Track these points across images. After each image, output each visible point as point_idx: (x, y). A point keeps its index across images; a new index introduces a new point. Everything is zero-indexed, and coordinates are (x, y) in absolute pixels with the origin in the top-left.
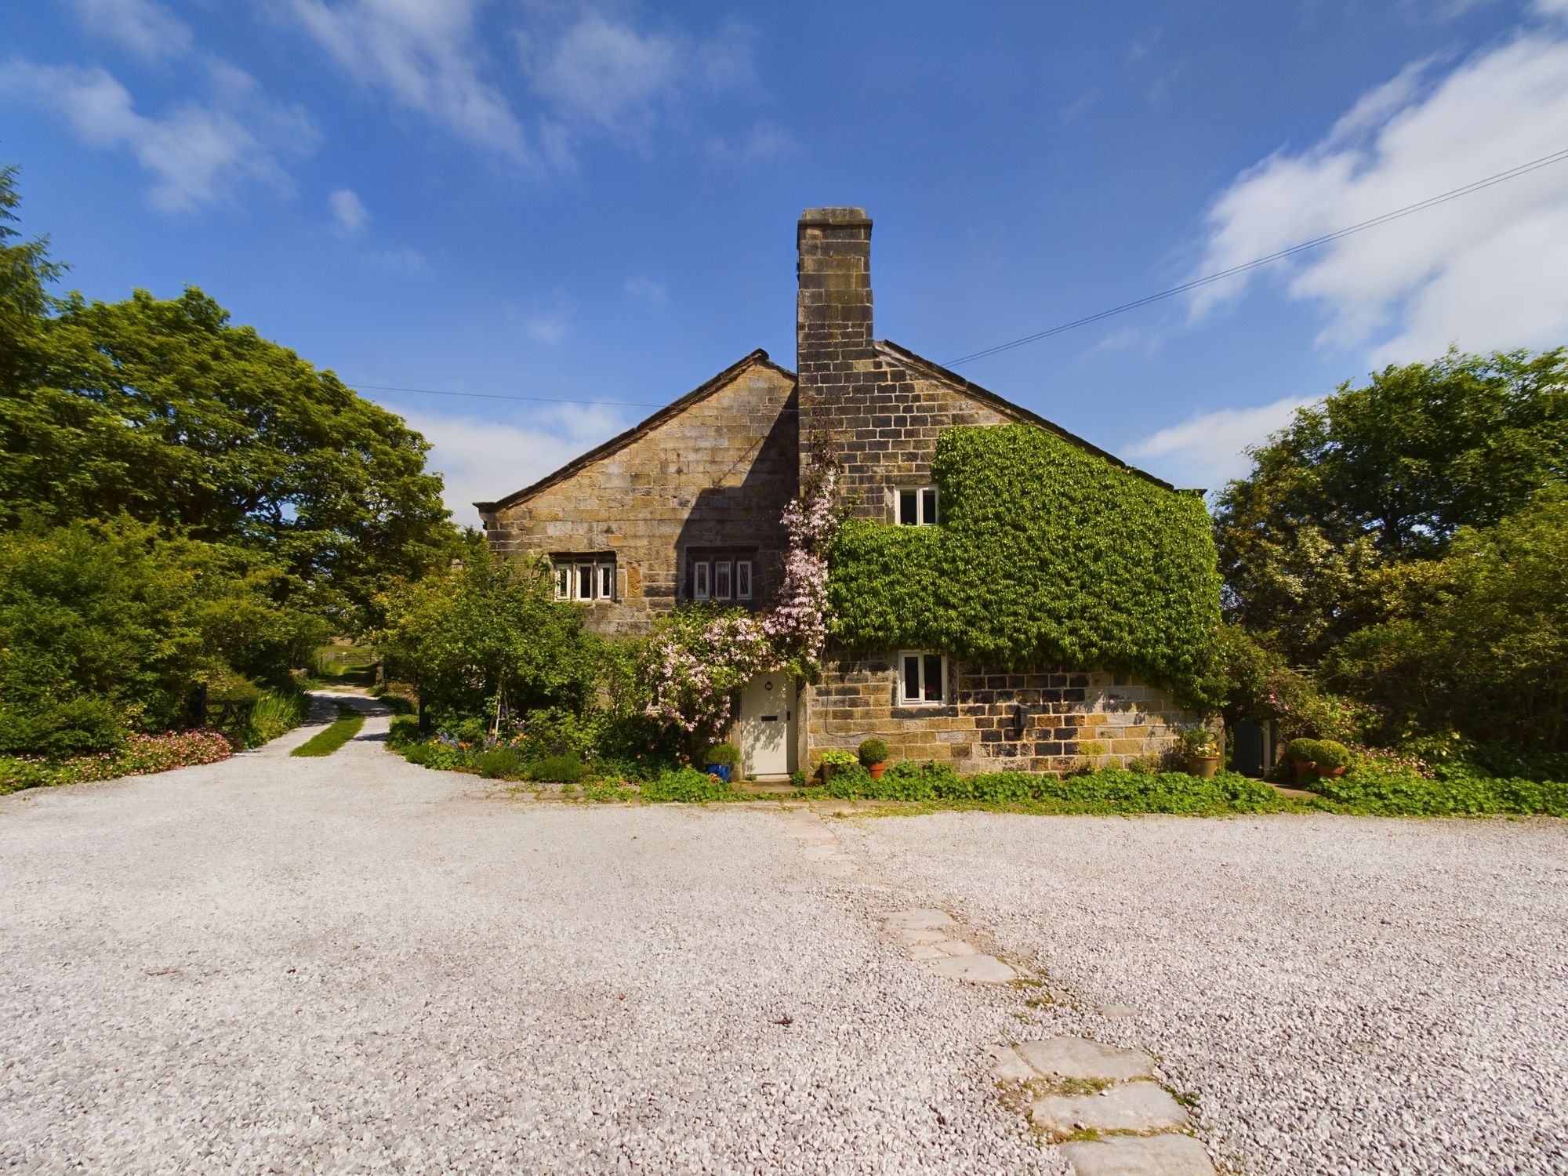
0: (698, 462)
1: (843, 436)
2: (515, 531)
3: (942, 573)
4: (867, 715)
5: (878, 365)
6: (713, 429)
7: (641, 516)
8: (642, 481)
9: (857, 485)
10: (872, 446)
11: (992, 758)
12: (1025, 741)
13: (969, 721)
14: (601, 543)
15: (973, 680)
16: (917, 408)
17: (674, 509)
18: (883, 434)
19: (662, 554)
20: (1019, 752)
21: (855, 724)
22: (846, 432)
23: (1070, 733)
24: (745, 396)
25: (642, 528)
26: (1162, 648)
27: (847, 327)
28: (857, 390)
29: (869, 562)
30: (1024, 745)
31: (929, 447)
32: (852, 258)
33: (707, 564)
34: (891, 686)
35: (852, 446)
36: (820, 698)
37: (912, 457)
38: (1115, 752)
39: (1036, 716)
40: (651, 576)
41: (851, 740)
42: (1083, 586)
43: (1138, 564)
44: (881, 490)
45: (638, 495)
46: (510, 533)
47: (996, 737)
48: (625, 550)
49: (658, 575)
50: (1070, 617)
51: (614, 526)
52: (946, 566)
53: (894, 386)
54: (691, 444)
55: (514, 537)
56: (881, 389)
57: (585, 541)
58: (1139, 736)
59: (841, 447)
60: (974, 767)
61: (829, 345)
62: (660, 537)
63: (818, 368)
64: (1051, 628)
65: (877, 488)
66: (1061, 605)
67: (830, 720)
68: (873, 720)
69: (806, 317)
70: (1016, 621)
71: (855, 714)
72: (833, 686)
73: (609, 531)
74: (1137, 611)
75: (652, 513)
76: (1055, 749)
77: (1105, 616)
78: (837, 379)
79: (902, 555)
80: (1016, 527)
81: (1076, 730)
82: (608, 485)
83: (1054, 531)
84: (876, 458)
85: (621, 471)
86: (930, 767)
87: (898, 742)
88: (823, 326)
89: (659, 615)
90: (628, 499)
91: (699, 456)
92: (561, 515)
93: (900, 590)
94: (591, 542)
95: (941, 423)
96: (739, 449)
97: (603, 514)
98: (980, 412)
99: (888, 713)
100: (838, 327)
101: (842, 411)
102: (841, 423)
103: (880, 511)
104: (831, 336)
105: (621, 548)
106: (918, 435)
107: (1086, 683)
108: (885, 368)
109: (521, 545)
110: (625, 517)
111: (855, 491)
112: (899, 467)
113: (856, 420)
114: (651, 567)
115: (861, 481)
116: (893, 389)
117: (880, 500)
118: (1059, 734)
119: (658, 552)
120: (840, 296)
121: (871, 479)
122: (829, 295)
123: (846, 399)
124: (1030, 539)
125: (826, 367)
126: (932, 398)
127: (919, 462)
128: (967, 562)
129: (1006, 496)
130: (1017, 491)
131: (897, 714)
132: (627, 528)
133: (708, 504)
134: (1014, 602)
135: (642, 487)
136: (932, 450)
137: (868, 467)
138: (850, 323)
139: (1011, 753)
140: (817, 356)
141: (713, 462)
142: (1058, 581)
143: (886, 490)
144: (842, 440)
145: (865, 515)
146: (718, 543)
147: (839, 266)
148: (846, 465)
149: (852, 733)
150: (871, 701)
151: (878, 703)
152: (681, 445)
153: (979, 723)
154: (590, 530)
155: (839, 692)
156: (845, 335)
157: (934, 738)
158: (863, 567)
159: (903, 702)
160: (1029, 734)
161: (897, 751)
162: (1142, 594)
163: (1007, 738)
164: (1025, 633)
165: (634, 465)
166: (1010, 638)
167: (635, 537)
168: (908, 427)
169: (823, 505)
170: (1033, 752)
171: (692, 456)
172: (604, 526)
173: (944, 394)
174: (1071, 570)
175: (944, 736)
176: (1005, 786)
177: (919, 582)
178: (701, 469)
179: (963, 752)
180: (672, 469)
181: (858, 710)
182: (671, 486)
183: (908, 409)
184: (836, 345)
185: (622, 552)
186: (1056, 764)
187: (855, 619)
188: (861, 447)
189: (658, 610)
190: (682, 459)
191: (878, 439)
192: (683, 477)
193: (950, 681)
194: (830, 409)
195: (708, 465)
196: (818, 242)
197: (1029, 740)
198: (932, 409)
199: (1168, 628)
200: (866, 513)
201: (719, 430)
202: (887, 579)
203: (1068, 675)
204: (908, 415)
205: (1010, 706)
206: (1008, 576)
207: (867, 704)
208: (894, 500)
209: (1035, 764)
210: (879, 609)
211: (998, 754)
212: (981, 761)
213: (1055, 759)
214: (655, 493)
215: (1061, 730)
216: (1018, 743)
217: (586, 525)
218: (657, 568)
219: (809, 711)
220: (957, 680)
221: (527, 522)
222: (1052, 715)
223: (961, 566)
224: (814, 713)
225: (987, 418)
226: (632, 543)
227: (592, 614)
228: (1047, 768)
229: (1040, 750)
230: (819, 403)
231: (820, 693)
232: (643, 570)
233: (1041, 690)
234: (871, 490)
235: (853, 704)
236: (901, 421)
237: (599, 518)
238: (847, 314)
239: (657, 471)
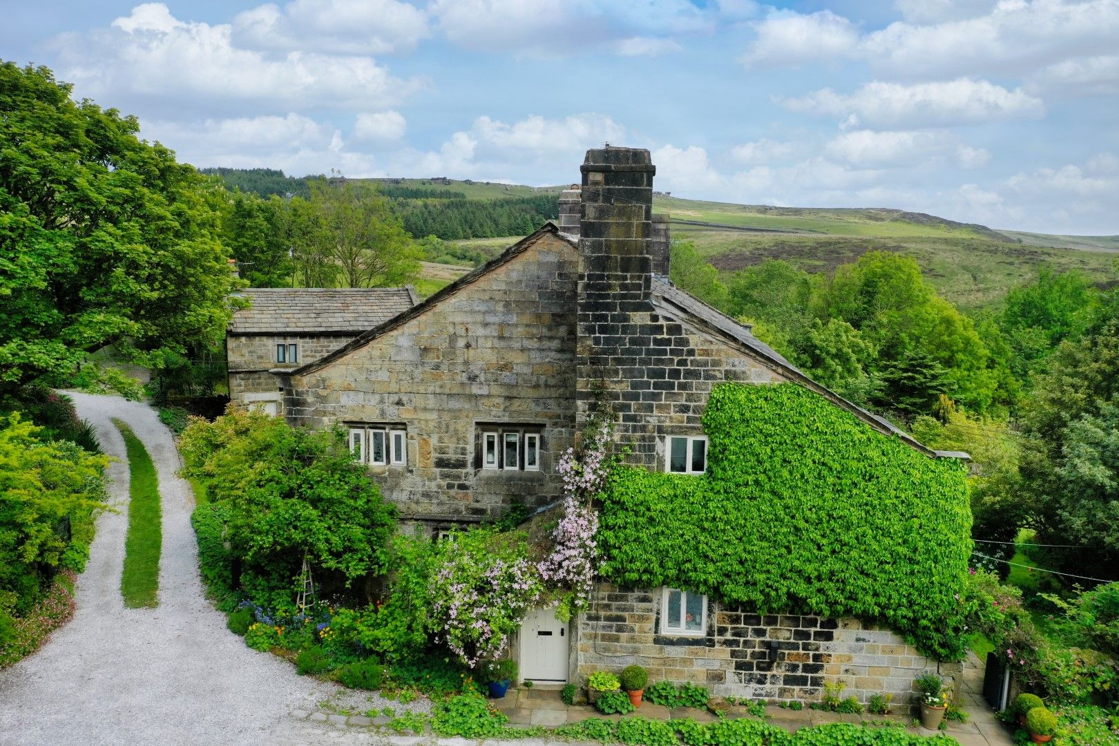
0: (486, 337)
1: (619, 385)
2: (310, 399)
3: (703, 529)
4: (632, 639)
5: (655, 318)
6: (502, 304)
7: (431, 389)
8: (431, 355)
9: (630, 433)
10: (646, 396)
11: (743, 684)
12: (774, 672)
13: (724, 651)
14: (393, 414)
15: (730, 617)
16: (691, 361)
17: (462, 384)
18: (656, 386)
19: (452, 428)
20: (768, 681)
21: (621, 647)
22: (621, 382)
23: (816, 669)
24: (534, 270)
25: (432, 402)
26: (903, 611)
27: (625, 278)
28: (633, 341)
29: (636, 514)
30: (773, 676)
31: (701, 400)
32: (634, 205)
33: (495, 434)
34: (654, 616)
35: (627, 396)
36: (590, 623)
37: (685, 409)
38: (857, 687)
39: (787, 652)
40: (441, 448)
41: (617, 660)
42: (833, 552)
43: (889, 535)
44: (653, 439)
45: (427, 369)
46: (305, 400)
47: (748, 666)
48: (416, 422)
49: (448, 447)
50: (819, 578)
51: (405, 399)
52: (706, 525)
53: (670, 340)
54: (479, 318)
55: (309, 405)
56: (657, 342)
57: (378, 412)
58: (881, 675)
59: (616, 397)
60: (727, 690)
61: (607, 296)
62: (450, 411)
63: (596, 318)
64: (801, 589)
65: (650, 437)
66: (810, 569)
67: (599, 642)
68: (637, 645)
69: (586, 268)
70: (768, 579)
71: (622, 639)
72: (602, 613)
73: (399, 403)
74: (882, 577)
75: (441, 387)
76: (802, 681)
77: (852, 581)
78: (613, 330)
79: (668, 510)
80: (774, 493)
81: (822, 666)
82: (397, 358)
83: (808, 500)
84: (650, 408)
85: (411, 344)
86: (687, 689)
87: (659, 665)
88: (601, 277)
89: (450, 486)
90: (418, 373)
91: (487, 332)
92: (353, 385)
93: (664, 543)
94: (383, 413)
95: (714, 377)
96: (527, 326)
97: (394, 387)
98: (753, 369)
99: (651, 640)
100: (617, 277)
101: (619, 361)
102: (616, 372)
103: (650, 458)
104: (609, 287)
105: (411, 422)
106: (691, 388)
107: (835, 626)
108: (661, 322)
109: (317, 412)
110: (415, 390)
111: (628, 439)
112: (671, 418)
113: (631, 371)
114: (441, 440)
115: (634, 430)
116: (668, 342)
117: (652, 448)
118: (807, 668)
119: (447, 426)
120: (622, 246)
121: (643, 428)
122: (608, 247)
123: (622, 349)
124: (786, 507)
125: (604, 318)
126: (706, 352)
127: (691, 414)
128: (727, 522)
129: (767, 465)
130: (778, 461)
131: (660, 641)
132: (419, 401)
133: (496, 380)
134: (768, 562)
135: (431, 359)
136: (703, 403)
137: (641, 416)
138: (629, 275)
139: (761, 681)
140: (596, 306)
141: (501, 338)
142: (811, 546)
143: (657, 439)
144: (618, 389)
145: (637, 462)
146: (506, 419)
147: (621, 213)
148: (621, 414)
149: (618, 654)
150: (636, 628)
151: (642, 631)
152: (470, 319)
153: (733, 654)
154: (382, 401)
155: (608, 619)
156: (624, 287)
157: (692, 664)
158: (632, 519)
159: (667, 630)
160: (779, 666)
161: (658, 672)
162: (889, 563)
163: (759, 668)
164: (776, 590)
165: (423, 338)
166: (762, 592)
167: (425, 409)
168: (682, 380)
169: (596, 457)
170: (782, 682)
171: (481, 331)
172: (395, 398)
173: (718, 351)
174: (823, 536)
175: (700, 662)
176: (738, 737)
177: (682, 535)
178: (489, 344)
179: (718, 677)
180: (461, 343)
181: (624, 636)
182: (460, 360)
183: (682, 363)
184: (615, 296)
185: (412, 424)
186: (801, 694)
187: (622, 563)
188: (635, 397)
189: (448, 481)
190: (470, 334)
191: (652, 390)
192: (471, 352)
193: (709, 616)
194: (607, 359)
195: (496, 341)
196: (600, 187)
197: (779, 671)
198: (706, 364)
199: (910, 594)
200: (637, 459)
201: (507, 304)
202: (653, 531)
203: (819, 618)
204: (682, 368)
205: (763, 642)
206: (763, 538)
207: (632, 630)
208: (665, 449)
209: (782, 692)
210: (644, 557)
211: (750, 681)
212: (733, 686)
213: (801, 690)
214: (444, 368)
215: (808, 665)
216: (768, 673)
217: (377, 397)
218: (446, 440)
219: (580, 633)
220: (716, 615)
221: (322, 392)
222: (801, 651)
223: (721, 526)
224: (584, 634)
225: (759, 376)
226: (422, 415)
227: (386, 482)
228: (793, 696)
229: (788, 680)
230: (597, 353)
231: (590, 618)
232: (434, 441)
233: (793, 629)
234: (643, 439)
235: (620, 629)
236: (675, 374)
237: (390, 390)
238: (626, 265)
239: (446, 345)
